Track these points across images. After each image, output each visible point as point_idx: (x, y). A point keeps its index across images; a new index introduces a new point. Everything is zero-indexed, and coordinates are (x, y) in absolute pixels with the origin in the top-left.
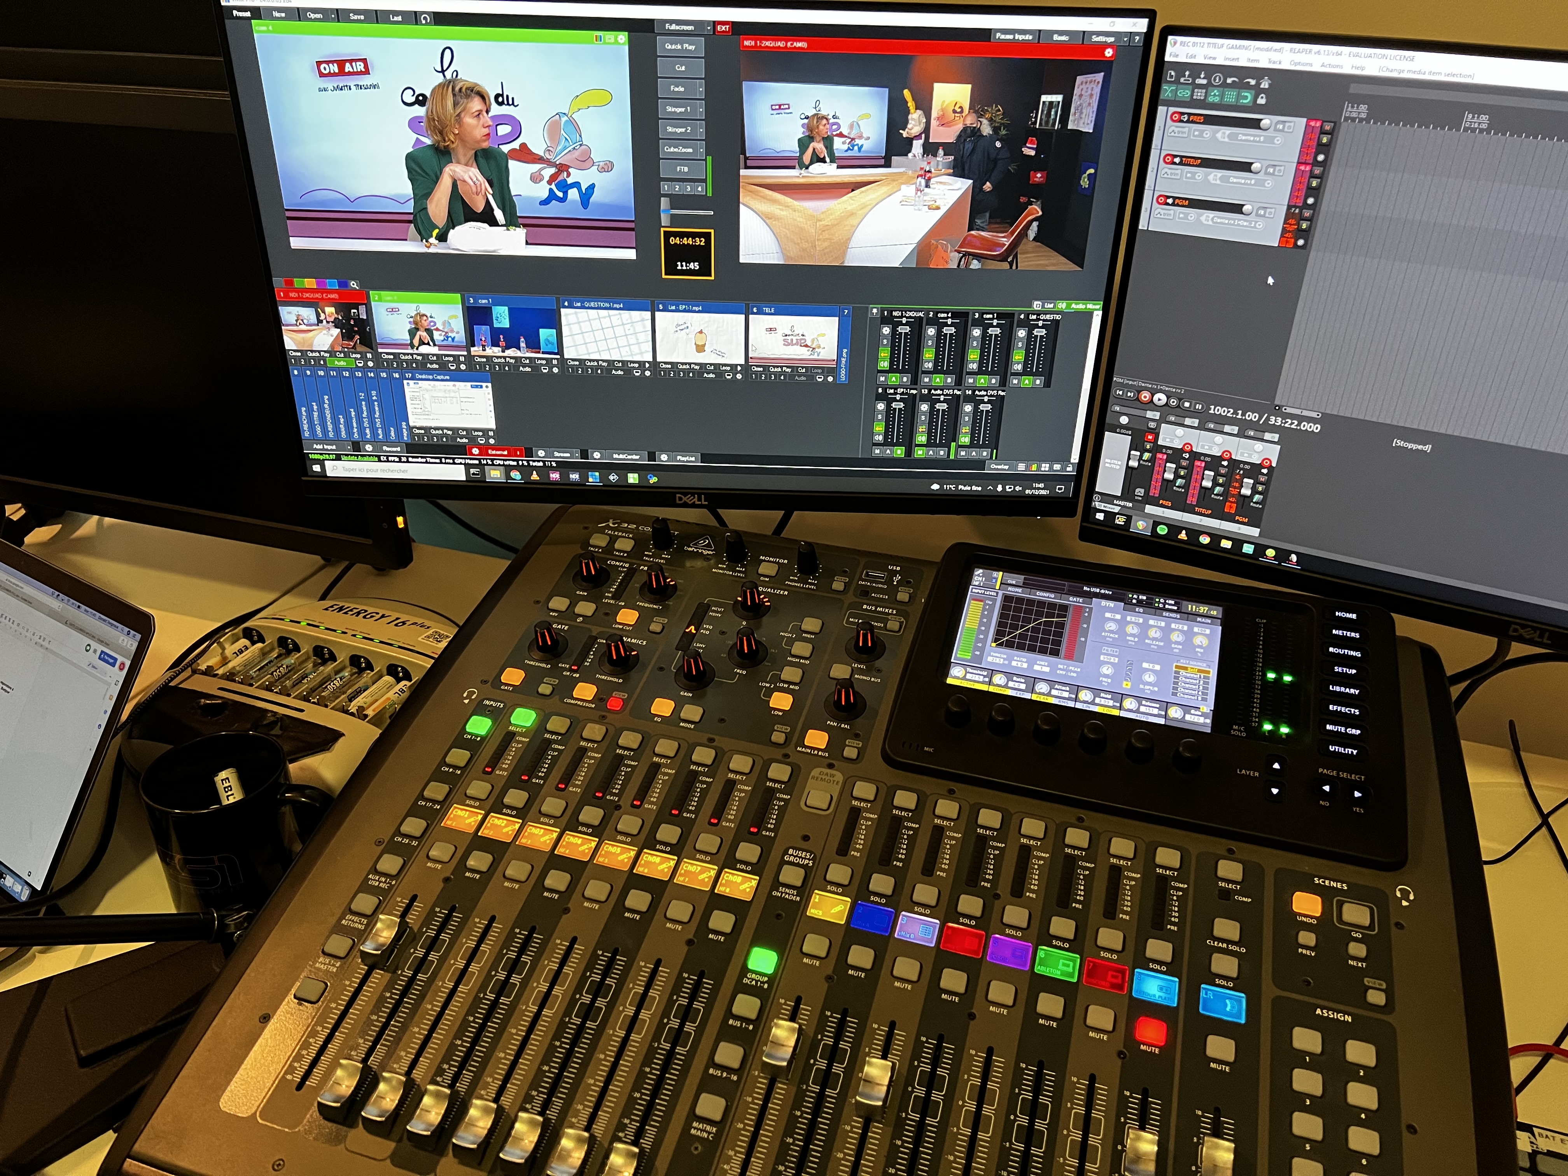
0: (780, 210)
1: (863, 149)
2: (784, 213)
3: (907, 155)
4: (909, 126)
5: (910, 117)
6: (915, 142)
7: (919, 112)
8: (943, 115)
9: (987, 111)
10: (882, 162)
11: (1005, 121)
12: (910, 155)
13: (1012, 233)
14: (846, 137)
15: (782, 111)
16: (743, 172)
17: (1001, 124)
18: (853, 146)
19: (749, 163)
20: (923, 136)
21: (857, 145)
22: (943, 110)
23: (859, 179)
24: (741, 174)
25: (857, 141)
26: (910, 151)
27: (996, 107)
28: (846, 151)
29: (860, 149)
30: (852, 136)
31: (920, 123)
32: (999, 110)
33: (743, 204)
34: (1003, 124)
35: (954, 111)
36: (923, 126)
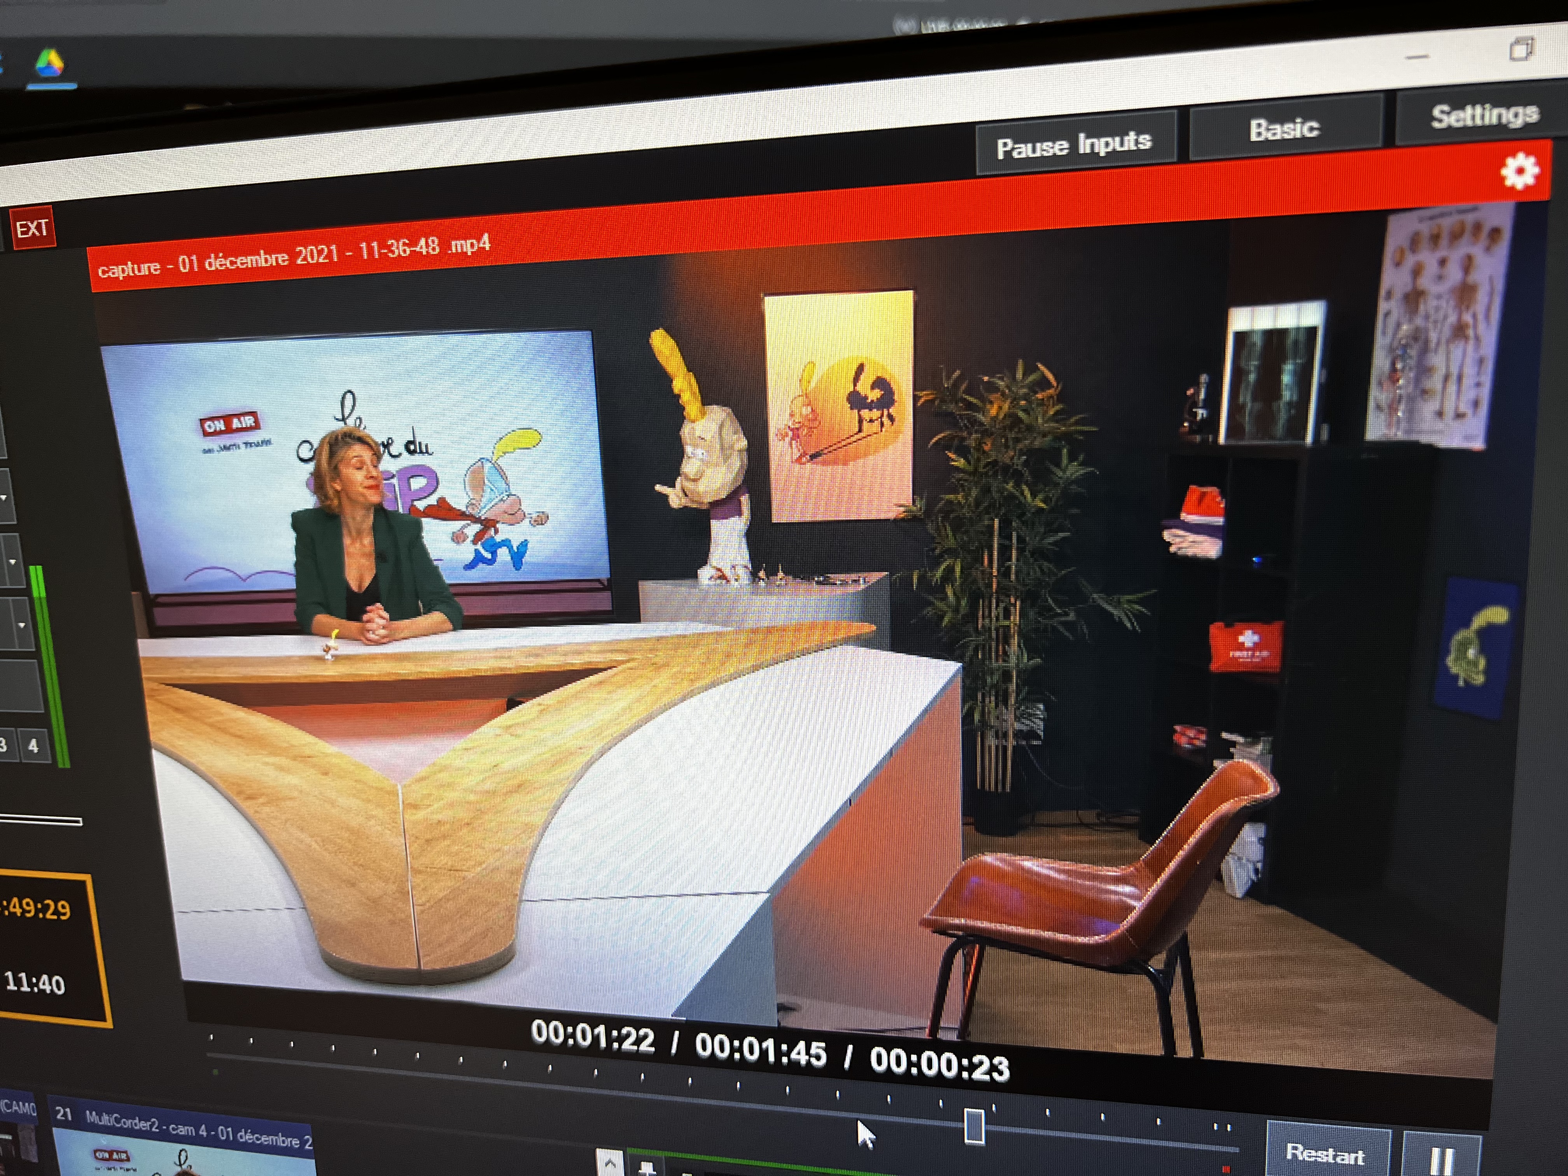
0: (281, 769)
1: (527, 559)
2: (292, 780)
3: (692, 575)
4: (689, 467)
5: (686, 431)
6: (716, 526)
7: (718, 414)
8: (814, 416)
9: (992, 388)
10: (603, 601)
11: (1071, 426)
12: (705, 574)
13: (1156, 866)
14: (460, 515)
15: (239, 439)
16: (147, 648)
17: (1058, 438)
18: (493, 548)
19: (162, 617)
20: (745, 499)
21: (506, 543)
22: (808, 399)
23: (532, 664)
24: (142, 654)
25: (504, 532)
26: (703, 560)
27: (1030, 369)
28: (470, 566)
29: (518, 557)
30: (483, 514)
31: (725, 451)
32: (1044, 383)
33: (163, 751)
34: (1067, 437)
35: (856, 401)
36: (737, 463)
